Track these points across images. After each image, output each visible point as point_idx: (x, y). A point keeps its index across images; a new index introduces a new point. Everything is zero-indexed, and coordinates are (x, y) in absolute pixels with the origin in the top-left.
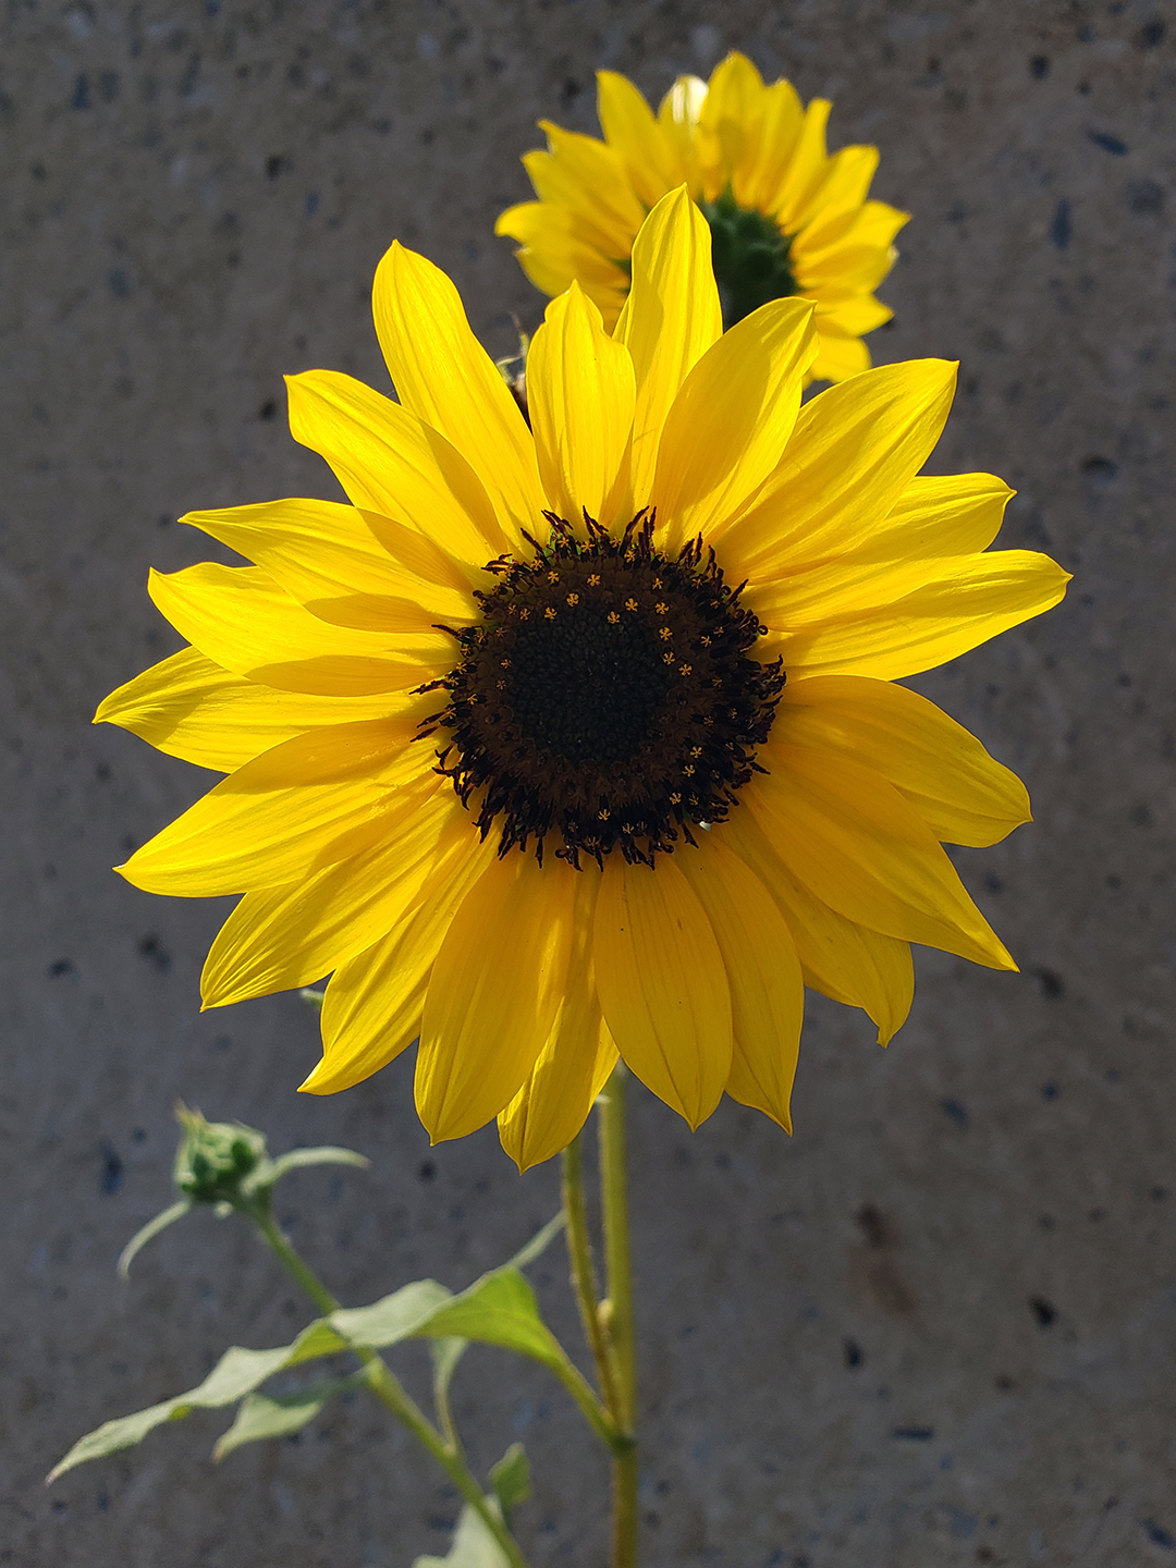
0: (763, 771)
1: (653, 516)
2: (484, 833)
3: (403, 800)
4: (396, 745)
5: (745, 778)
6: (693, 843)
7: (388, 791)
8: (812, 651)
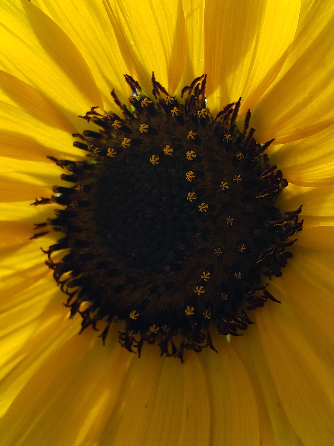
0: (274, 300)
1: (204, 83)
2: (73, 314)
3: (18, 281)
4: (19, 240)
5: (259, 303)
6: (213, 348)
7: (10, 272)
8: (326, 205)
